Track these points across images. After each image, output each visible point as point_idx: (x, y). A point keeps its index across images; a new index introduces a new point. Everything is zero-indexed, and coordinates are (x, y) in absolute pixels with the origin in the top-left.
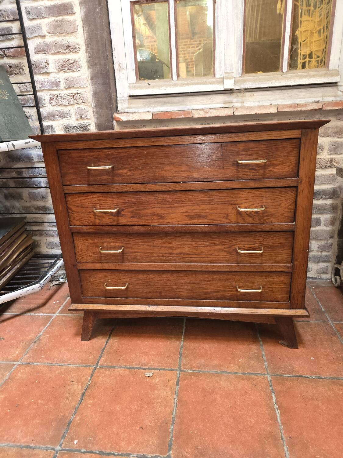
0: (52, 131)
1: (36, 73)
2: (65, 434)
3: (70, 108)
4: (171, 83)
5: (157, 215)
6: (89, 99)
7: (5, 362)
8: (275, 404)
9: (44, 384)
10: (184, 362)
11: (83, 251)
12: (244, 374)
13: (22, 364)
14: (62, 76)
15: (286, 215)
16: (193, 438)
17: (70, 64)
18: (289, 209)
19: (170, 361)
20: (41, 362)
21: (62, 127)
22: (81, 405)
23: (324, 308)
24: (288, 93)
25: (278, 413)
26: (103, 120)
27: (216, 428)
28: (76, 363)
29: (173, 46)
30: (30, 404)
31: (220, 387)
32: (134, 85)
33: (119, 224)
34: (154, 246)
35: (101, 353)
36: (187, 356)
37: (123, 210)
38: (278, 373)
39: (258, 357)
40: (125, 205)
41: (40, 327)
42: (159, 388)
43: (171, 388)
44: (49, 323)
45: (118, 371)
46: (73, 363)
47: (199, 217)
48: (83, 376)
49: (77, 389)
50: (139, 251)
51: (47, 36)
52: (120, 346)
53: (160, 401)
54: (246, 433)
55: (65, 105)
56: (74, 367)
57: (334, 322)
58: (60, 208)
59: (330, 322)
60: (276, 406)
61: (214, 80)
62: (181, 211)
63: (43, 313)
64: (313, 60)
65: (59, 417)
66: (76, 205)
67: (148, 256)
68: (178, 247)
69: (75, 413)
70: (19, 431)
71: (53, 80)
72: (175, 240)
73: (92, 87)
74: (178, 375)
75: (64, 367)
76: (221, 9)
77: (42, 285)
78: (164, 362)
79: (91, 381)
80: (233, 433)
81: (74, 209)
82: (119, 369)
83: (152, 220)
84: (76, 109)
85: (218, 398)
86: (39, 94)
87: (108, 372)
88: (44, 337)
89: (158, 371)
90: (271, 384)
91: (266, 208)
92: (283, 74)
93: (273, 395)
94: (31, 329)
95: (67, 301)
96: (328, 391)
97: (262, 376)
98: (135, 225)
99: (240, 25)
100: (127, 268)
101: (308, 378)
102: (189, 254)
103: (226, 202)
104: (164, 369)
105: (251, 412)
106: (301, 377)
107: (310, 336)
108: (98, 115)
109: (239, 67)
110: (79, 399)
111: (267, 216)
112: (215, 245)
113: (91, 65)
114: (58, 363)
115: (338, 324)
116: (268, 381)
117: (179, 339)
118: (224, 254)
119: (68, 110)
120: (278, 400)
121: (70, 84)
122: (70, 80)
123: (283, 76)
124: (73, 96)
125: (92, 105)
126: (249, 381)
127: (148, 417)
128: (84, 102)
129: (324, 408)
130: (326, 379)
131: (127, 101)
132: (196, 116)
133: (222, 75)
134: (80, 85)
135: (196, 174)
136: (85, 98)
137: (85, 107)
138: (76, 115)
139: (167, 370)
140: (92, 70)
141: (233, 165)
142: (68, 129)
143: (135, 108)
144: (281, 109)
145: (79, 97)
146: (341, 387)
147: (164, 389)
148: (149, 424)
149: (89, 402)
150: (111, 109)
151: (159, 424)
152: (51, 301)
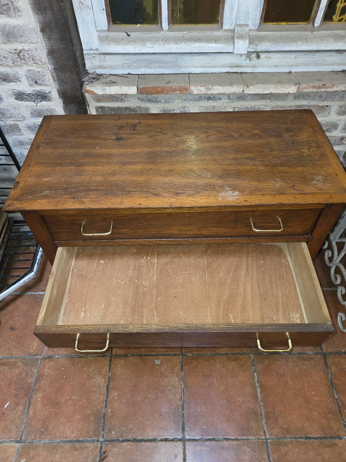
2: (103, 427)
3: (16, 69)
4: (160, 35)
6: (44, 59)
7: (28, 357)
8: (256, 383)
9: (71, 379)
12: (233, 354)
13: (45, 358)
16: (199, 420)
17: (3, 6)
20: (62, 355)
21: (10, 93)
22: (108, 398)
25: (259, 390)
26: (68, 87)
27: (215, 409)
30: (66, 400)
31: (215, 369)
32: (106, 33)
42: (168, 375)
43: (177, 374)
48: (103, 367)
49: (101, 382)
53: (170, 388)
54: (236, 412)
55: (8, 66)
56: (92, 358)
60: (258, 385)
61: (221, 33)
63: (42, 291)
65: (94, 412)
69: (106, 406)
70: (67, 428)
73: (46, 43)
74: (182, 361)
75: (84, 359)
77: (36, 273)
79: (111, 373)
80: (227, 413)
82: (132, 358)
84: (27, 72)
85: (215, 382)
87: (122, 362)
89: (164, 356)
90: (254, 363)
92: (314, 30)
93: (255, 374)
96: (295, 367)
97: (247, 356)
104: (169, 355)
105: (239, 393)
108: (60, 81)
109: (256, 15)
110: (105, 392)
113: (38, 10)
114: (77, 354)
116: (252, 360)
119: (14, 72)
120: (259, 379)
122: (8, 31)
123: (314, 33)
124: (19, 54)
125: (50, 68)
126: (238, 362)
127: (163, 404)
128: (37, 64)
129: (291, 384)
130: (295, 354)
131: (97, 56)
132: (195, 92)
133: (232, 25)
134: (27, 39)
135: (205, 232)
136: (37, 57)
137: (40, 69)
138: (28, 79)
139: (171, 355)
140: (40, 16)
141: (246, 226)
142: (20, 96)
143: (111, 67)
144: (303, 89)
145: (27, 56)
146: (305, 362)
147: (172, 376)
148: (166, 411)
149: (115, 394)
150: (78, 74)
151: (173, 410)
152: (46, 274)
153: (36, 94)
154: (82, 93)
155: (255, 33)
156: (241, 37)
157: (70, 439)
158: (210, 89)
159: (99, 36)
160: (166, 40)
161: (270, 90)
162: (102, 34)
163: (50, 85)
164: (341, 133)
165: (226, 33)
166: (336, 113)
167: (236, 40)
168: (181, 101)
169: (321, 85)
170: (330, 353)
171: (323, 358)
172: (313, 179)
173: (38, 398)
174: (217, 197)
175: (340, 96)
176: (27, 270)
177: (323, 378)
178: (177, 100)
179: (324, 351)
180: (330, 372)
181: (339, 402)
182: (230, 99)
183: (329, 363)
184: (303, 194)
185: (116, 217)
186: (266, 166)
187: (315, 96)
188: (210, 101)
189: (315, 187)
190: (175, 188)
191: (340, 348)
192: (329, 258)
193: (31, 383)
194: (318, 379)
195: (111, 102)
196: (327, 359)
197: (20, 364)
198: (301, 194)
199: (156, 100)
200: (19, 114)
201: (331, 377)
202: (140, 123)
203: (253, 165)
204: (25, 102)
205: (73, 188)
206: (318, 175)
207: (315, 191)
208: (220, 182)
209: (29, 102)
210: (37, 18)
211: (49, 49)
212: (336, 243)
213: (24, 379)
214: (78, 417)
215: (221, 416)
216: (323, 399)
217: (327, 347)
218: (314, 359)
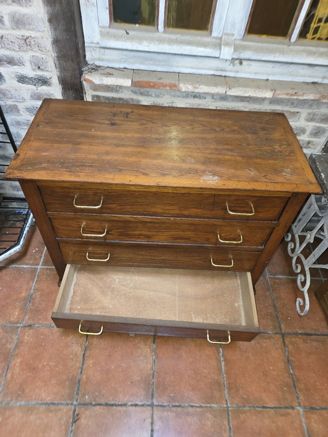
2: (78, 391)
3: (21, 54)
4: (156, 36)
5: (144, 235)
6: (48, 47)
9: (50, 346)
11: (71, 255)
13: (25, 326)
14: (5, 10)
15: (258, 241)
16: (167, 388)
18: (262, 238)
20: (41, 324)
21: (13, 75)
22: (84, 365)
25: (223, 364)
26: (68, 74)
27: (183, 379)
30: (44, 366)
31: (185, 343)
32: (107, 30)
34: (138, 255)
40: (113, 228)
41: (28, 283)
42: (141, 346)
43: (150, 346)
44: (36, 277)
47: (183, 239)
49: (78, 350)
50: (125, 256)
53: (142, 358)
54: (202, 382)
55: (14, 50)
57: (270, 276)
59: (268, 276)
60: (222, 359)
61: (209, 40)
62: (167, 234)
63: (26, 264)
65: (70, 377)
69: (81, 373)
70: (43, 391)
73: (52, 33)
77: (22, 246)
79: (87, 342)
80: (193, 383)
81: (60, 227)
84: (32, 58)
85: (184, 354)
88: (36, 295)
92: (290, 45)
93: (221, 349)
94: (21, 285)
95: (45, 251)
96: (257, 344)
102: (169, 260)
105: (205, 365)
108: (62, 69)
109: (241, 27)
110: (81, 360)
112: (193, 257)
113: (48, 2)
115: (273, 278)
119: (19, 56)
120: (224, 353)
121: (18, 22)
122: (17, 18)
123: (290, 47)
124: (25, 40)
125: (53, 55)
127: (135, 373)
128: (42, 51)
129: (252, 359)
131: (98, 49)
132: (184, 90)
133: (219, 33)
134: (34, 27)
135: (186, 213)
136: (42, 45)
137: (43, 56)
138: (31, 64)
140: (49, 8)
141: (222, 209)
142: (22, 79)
143: (108, 61)
144: (278, 95)
145: (33, 43)
146: (265, 341)
147: (145, 348)
148: (137, 379)
149: (90, 362)
150: (79, 64)
151: (144, 379)
152: (31, 249)
153: (37, 79)
154: (81, 82)
155: (239, 42)
156: (227, 44)
157: (45, 402)
158: (197, 88)
159: (100, 32)
160: (161, 41)
161: (249, 93)
162: (103, 30)
163: (51, 72)
164: (309, 137)
165: (214, 40)
166: (305, 120)
167: (222, 47)
168: (170, 96)
169: (294, 93)
170: (288, 334)
171: (282, 337)
172: (283, 172)
173: (16, 363)
174: (199, 180)
175: (309, 105)
176: (13, 244)
177: (281, 355)
178: (166, 96)
179: (283, 331)
180: (287, 350)
181: (293, 377)
182: (213, 98)
183: (286, 342)
184: (273, 183)
185: (107, 193)
186: (243, 157)
187: (288, 102)
188: (196, 99)
189: (284, 177)
190: (162, 170)
191: (297, 330)
192: (291, 249)
193: (10, 349)
194: (276, 355)
195: (106, 92)
196: (285, 339)
198: (272, 182)
199: (147, 93)
200: (20, 96)
201: (288, 355)
202: (132, 112)
203: (231, 155)
204: (27, 85)
205: (69, 163)
206: (287, 168)
207: (284, 181)
208: (202, 167)
209: (30, 85)
210: (46, 9)
211: (54, 39)
212: (299, 236)
213: (4, 345)
214: (54, 381)
215: (188, 385)
216: (280, 373)
217: (286, 328)
218: (274, 338)
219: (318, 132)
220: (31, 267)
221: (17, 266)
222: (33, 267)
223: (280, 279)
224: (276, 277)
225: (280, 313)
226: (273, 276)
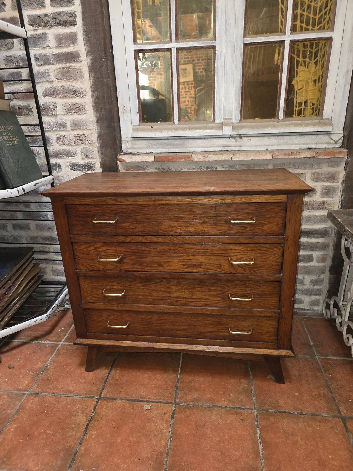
0: (59, 168)
1: (44, 115)
2: (72, 464)
3: (76, 147)
4: (173, 127)
5: (157, 263)
6: (95, 140)
7: (16, 392)
8: (259, 438)
9: (52, 414)
10: (180, 395)
11: (89, 293)
12: (233, 408)
13: (32, 394)
14: (69, 119)
15: (274, 267)
16: (184, 470)
17: (77, 108)
18: (276, 262)
19: (167, 394)
20: (49, 393)
21: (68, 164)
22: (85, 436)
23: (313, 342)
24: (283, 139)
25: (261, 447)
26: (108, 159)
27: (205, 461)
28: (81, 394)
29: (175, 92)
30: (40, 433)
31: (211, 421)
32: (137, 127)
33: (122, 270)
34: (153, 290)
35: (103, 384)
36: (182, 389)
37: (125, 258)
38: (264, 408)
39: (247, 392)
40: (127, 254)
41: (46, 356)
42: (156, 420)
43: (167, 421)
44: (56, 351)
45: (119, 403)
46: (79, 394)
47: (195, 266)
48: (88, 407)
49: (82, 419)
50: (140, 294)
51: (55, 81)
52: (122, 378)
53: (156, 433)
54: (231, 466)
55: (71, 145)
56: (79, 398)
57: (320, 357)
58: (68, 255)
59: (317, 357)
60: (259, 441)
61: (213, 125)
62: (178, 261)
63: (49, 340)
64: (309, 107)
65: (66, 447)
66: (83, 252)
67: (148, 298)
68: (176, 292)
69: (80, 444)
70: (31, 460)
71: (60, 121)
72: (173, 285)
73: (98, 130)
74: (174, 409)
75: (70, 398)
76: (221, 60)
77: (49, 316)
78: (161, 395)
79: (94, 413)
80: (219, 466)
81: (80, 255)
82: (120, 401)
83: (152, 267)
84: (82, 149)
85: (209, 432)
86: (46, 134)
87: (110, 404)
88: (51, 366)
89: (156, 403)
90: (256, 419)
91: (255, 261)
92: (279, 121)
93: (258, 430)
94: (39, 358)
95: (72, 328)
96: (307, 427)
97: (250, 412)
98: (136, 271)
99: (239, 75)
100: (128, 309)
101: (291, 413)
102: (186, 298)
103: (219, 254)
104: (161, 402)
105: (237, 446)
106: (285, 412)
107: (297, 372)
108: (103, 154)
109: (237, 114)
110: (84, 430)
111: (256, 268)
112: (209, 291)
113: (97, 110)
114: (64, 393)
115: (324, 358)
116: (254, 416)
117: (176, 371)
118: (218, 299)
119: (74, 149)
120: (262, 434)
121: (76, 126)
122: (76, 123)
123: (279, 123)
124: (80, 137)
125: (98, 146)
126: (238, 416)
127: (145, 449)
128: (90, 143)
129: (302, 444)
130: (307, 415)
131: (130, 141)
132: (196, 160)
133: (221, 120)
134: (86, 127)
136: (91, 139)
137: (91, 147)
138: (82, 154)
139: (163, 403)
140: (98, 113)
141: (226, 223)
142: (74, 167)
143: (138, 148)
144: (276, 156)
145: (84, 138)
146: (320, 424)
147: (161, 422)
148: (146, 456)
149: (93, 433)
150: (115, 150)
151: (155, 456)
152: (57, 328)
153: (85, 165)
154: (116, 164)
155: (238, 124)
156: (227, 125)
158: (207, 157)
159: (133, 128)
160: (176, 129)
163: (95, 158)
164: (321, 198)
165: (218, 125)
166: (311, 180)
167: (223, 127)
169: (290, 153)
170: (351, 418)
171: (343, 421)
173: (11, 429)
175: (310, 164)
177: (343, 442)
179: (343, 414)
182: (224, 167)
183: (349, 427)
193: (10, 414)
194: (336, 442)
196: (347, 423)
197: (6, 396)
199: (169, 168)
204: (77, 172)
205: (92, 188)
207: (275, 186)
209: (79, 171)
210: (95, 114)
211: (99, 134)
213: (4, 410)
214: (47, 451)
215: (212, 468)
216: (343, 464)
217: (347, 411)
218: (331, 421)
219: (329, 192)
220: (53, 343)
221: (40, 342)
222: (55, 343)
223: (333, 360)
224: (329, 358)
225: (337, 395)
226: (323, 357)
